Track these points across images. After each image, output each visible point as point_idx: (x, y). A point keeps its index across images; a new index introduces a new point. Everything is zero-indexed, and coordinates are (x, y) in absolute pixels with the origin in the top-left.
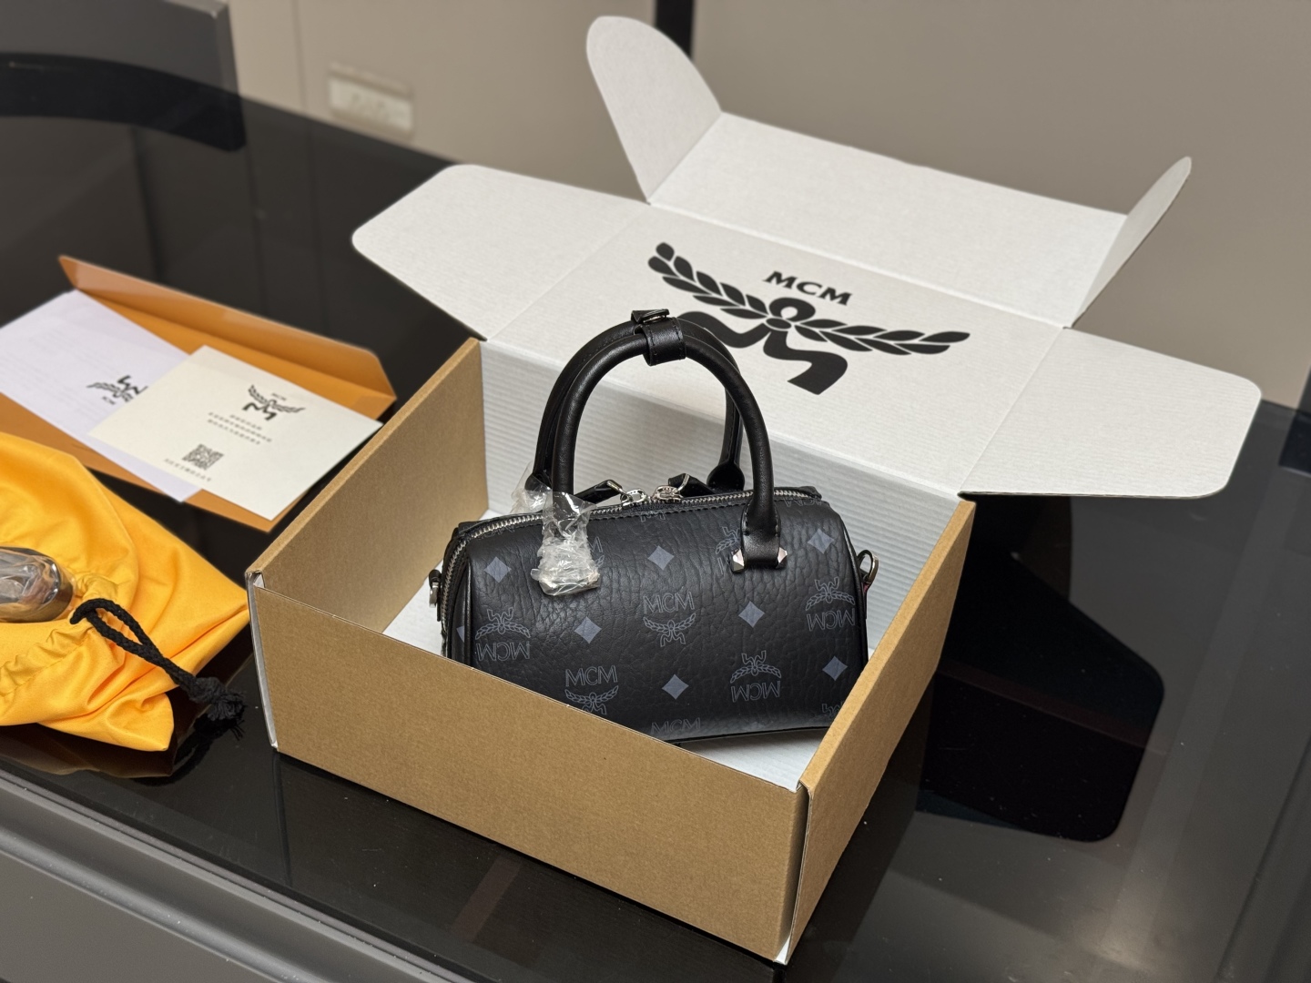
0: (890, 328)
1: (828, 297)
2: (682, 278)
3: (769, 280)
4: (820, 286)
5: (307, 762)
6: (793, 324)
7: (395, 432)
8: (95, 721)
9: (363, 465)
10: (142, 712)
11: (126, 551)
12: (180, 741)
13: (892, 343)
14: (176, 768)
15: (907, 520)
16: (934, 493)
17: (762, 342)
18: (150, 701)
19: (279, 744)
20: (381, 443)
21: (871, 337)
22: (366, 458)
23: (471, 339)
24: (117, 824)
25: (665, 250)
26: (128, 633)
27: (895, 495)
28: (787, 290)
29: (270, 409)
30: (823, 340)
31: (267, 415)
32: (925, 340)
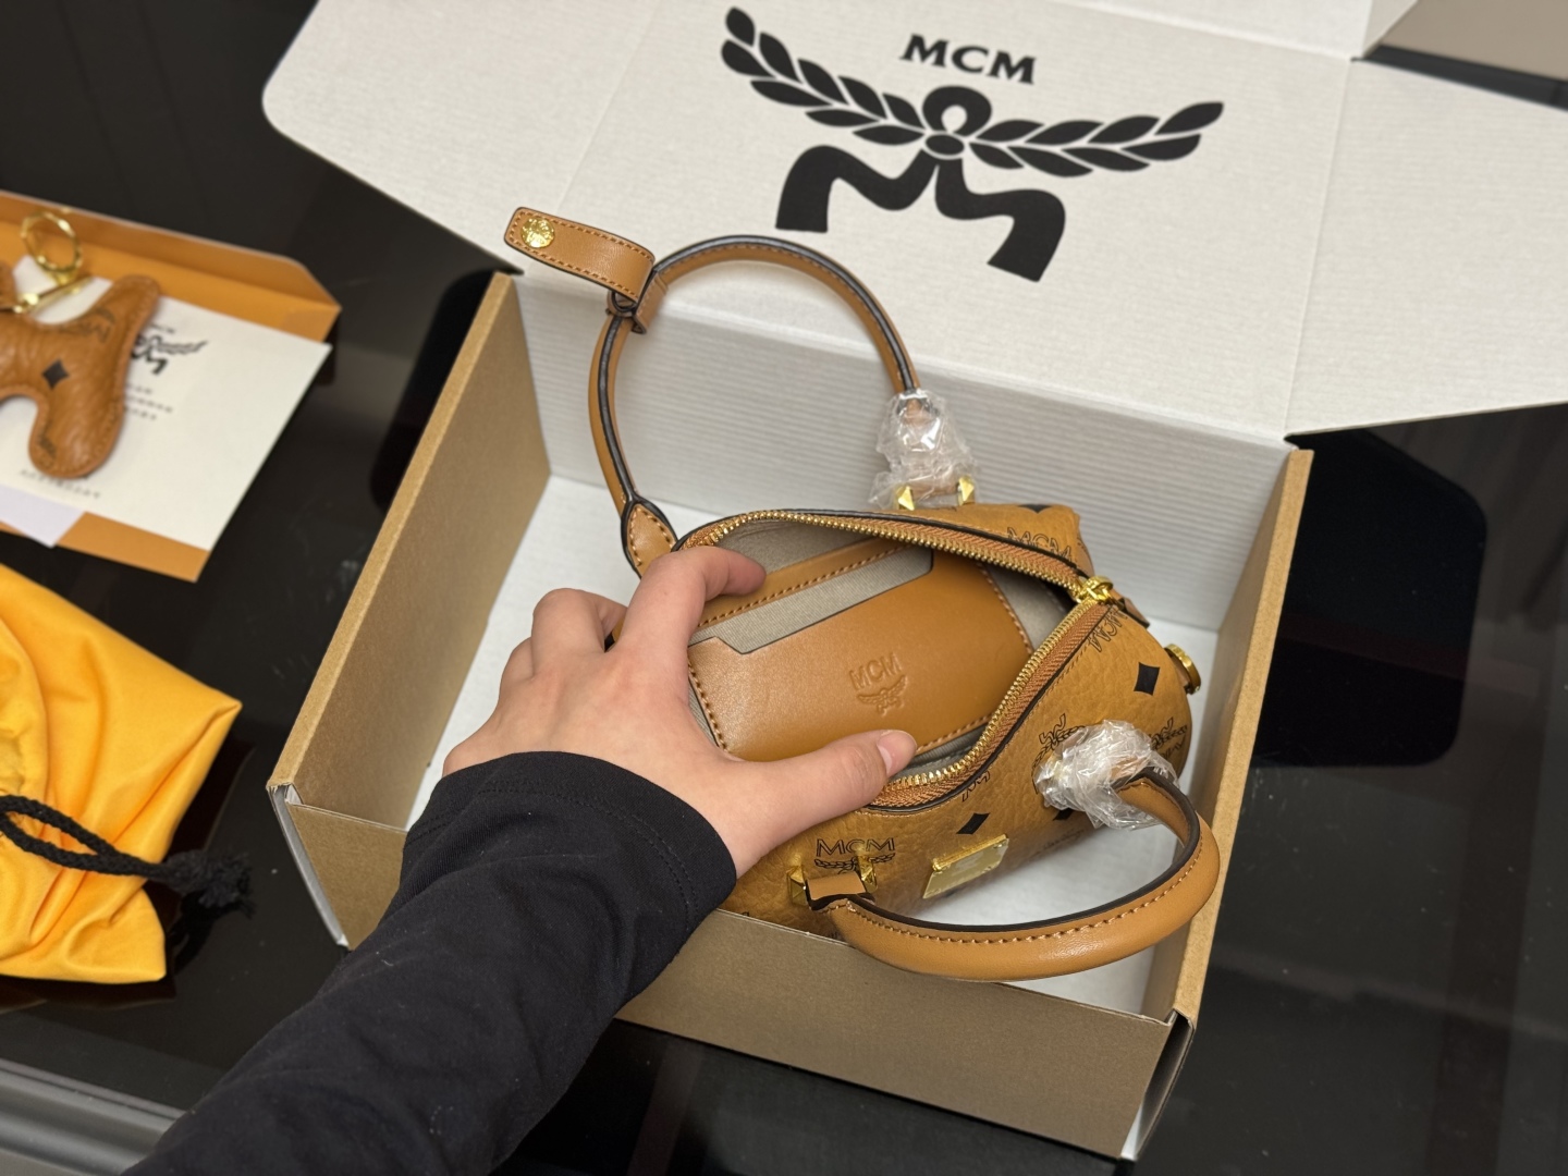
0: (1108, 118)
1: (1002, 72)
2: (780, 78)
3: (908, 56)
4: (985, 52)
6: (967, 140)
11: (16, 667)
13: (1117, 148)
16: (1249, 440)
17: (930, 192)
18: (121, 909)
21: (1083, 143)
23: (498, 276)
25: (739, 22)
28: (938, 69)
29: (156, 354)
30: (1017, 166)
31: (154, 365)
32: (1162, 131)
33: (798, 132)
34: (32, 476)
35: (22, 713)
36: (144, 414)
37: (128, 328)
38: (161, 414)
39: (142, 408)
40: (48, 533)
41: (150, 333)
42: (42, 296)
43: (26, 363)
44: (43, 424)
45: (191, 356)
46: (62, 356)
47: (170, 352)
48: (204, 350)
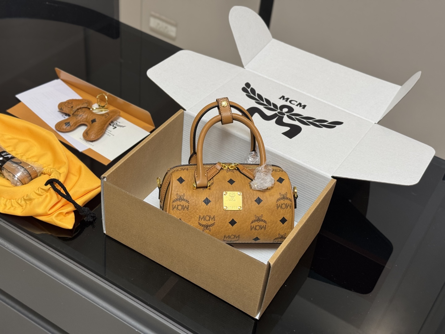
0: (317, 118)
1: (299, 106)
2: (252, 95)
3: (280, 98)
4: (297, 102)
5: (114, 238)
6: (286, 114)
7: (153, 137)
8: (50, 218)
9: (142, 146)
10: (65, 216)
11: (65, 163)
12: (76, 227)
13: (317, 123)
14: (74, 235)
15: (314, 183)
16: (324, 175)
17: (275, 120)
18: (68, 213)
19: (106, 232)
20: (148, 140)
21: (311, 121)
22: (143, 144)
23: (181, 109)
24: (54, 250)
25: (248, 85)
26: (62, 191)
27: (311, 175)
28: (286, 102)
29: (115, 126)
30: (295, 121)
31: (114, 127)
32: (328, 123)
33: (252, 104)
34: (82, 139)
35: (63, 170)
36: (108, 135)
37: (111, 118)
38: (111, 136)
39: (108, 134)
40: (81, 150)
41: (115, 122)
42: (96, 108)
43: (89, 118)
44: (87, 130)
45: (122, 128)
46: (96, 118)
47: (118, 126)
48: (125, 127)
